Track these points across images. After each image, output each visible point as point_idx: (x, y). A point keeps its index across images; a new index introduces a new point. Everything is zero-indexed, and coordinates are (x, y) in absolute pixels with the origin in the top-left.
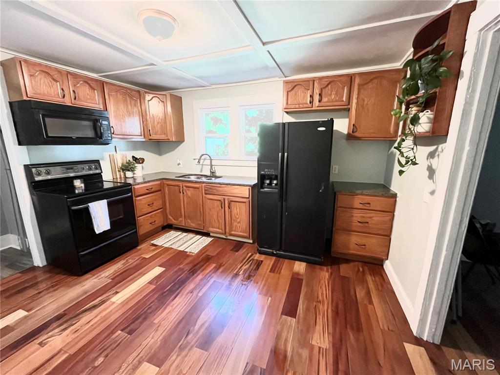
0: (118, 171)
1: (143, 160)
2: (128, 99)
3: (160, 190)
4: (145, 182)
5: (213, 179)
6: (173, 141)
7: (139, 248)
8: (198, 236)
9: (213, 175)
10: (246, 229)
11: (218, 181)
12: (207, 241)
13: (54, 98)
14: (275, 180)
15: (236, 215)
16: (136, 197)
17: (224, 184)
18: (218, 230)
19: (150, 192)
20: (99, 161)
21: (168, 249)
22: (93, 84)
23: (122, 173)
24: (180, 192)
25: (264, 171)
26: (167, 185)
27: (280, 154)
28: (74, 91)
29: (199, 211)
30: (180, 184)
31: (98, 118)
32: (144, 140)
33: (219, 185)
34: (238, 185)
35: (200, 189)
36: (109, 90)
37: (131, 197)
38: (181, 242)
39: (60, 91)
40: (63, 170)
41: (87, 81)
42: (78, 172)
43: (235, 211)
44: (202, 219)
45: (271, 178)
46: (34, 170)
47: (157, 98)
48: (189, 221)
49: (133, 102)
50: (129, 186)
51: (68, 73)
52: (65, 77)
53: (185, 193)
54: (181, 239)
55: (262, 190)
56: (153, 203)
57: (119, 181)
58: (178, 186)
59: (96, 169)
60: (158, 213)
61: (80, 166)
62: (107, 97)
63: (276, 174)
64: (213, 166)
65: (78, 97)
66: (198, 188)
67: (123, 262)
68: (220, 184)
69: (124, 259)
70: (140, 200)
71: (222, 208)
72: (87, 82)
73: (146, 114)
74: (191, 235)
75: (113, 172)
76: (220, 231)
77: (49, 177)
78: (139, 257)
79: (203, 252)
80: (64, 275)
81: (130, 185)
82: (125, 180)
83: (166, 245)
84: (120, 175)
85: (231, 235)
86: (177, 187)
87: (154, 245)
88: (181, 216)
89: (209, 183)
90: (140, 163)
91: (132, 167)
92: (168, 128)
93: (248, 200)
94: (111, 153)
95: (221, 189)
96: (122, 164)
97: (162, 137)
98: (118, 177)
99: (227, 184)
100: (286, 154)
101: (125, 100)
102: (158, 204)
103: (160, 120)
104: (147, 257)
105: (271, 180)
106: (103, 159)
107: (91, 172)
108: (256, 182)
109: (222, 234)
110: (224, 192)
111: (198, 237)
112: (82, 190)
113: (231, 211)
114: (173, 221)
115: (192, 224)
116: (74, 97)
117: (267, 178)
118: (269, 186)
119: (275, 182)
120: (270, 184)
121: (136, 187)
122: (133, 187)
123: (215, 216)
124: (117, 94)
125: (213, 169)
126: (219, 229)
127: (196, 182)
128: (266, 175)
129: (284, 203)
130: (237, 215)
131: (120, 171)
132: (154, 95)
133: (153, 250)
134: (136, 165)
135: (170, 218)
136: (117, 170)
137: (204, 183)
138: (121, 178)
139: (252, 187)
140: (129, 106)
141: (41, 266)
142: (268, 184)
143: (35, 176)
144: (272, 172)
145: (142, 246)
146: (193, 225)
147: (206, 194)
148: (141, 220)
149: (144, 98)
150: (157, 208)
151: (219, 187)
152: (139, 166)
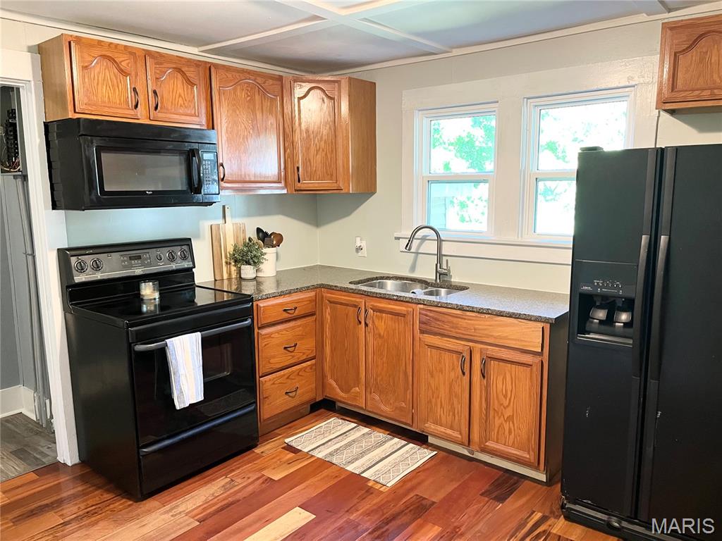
0: (227, 263)
1: (280, 239)
2: (257, 97)
3: (312, 314)
4: (282, 294)
5: (443, 291)
6: (349, 193)
7: (258, 450)
8: (396, 440)
9: (443, 280)
10: (529, 440)
11: (456, 299)
12: (418, 456)
13: (119, 111)
14: (625, 310)
15: (501, 397)
16: (259, 328)
17: (472, 310)
18: (449, 431)
19: (290, 316)
20: (190, 239)
21: (324, 464)
22: (191, 73)
23: (233, 268)
24: (360, 323)
25: (591, 283)
26: (330, 302)
27: (645, 239)
28: (155, 92)
29: (401, 375)
30: (361, 301)
31: (196, 146)
32: (285, 191)
33: (459, 312)
34: (511, 315)
35: (409, 318)
36: (220, 82)
37: (250, 329)
38: (355, 450)
39: (130, 94)
40: (124, 261)
41: (180, 66)
42: (150, 265)
43: (500, 386)
44: (409, 396)
45: (612, 306)
46: (73, 260)
47: (318, 91)
48: (377, 398)
49: (267, 104)
50: (248, 302)
51: (148, 54)
52: (140, 64)
53: (370, 325)
54: (354, 441)
55: (582, 337)
56: (295, 345)
57: (225, 289)
58: (356, 306)
59: (184, 258)
60: (304, 369)
61: (154, 253)
62: (215, 98)
63: (631, 295)
64: (444, 258)
65: (162, 103)
66: (404, 316)
67: (222, 481)
68: (461, 308)
69: (226, 475)
70: (269, 336)
71: (464, 374)
72: (179, 70)
73: (293, 131)
74: (379, 435)
75: (216, 266)
76: (456, 434)
77: (99, 276)
78: (260, 475)
79: (409, 485)
80: (108, 491)
81: (249, 299)
82: (239, 287)
83: (320, 454)
84: (230, 274)
85: (484, 450)
86: (352, 309)
87: (290, 448)
88: (357, 383)
89: (431, 304)
90: (273, 246)
91: (255, 256)
92: (340, 162)
93: (538, 359)
94: (214, 222)
95: (463, 323)
96: (235, 246)
97: (326, 183)
98: (225, 276)
99: (481, 311)
100: (663, 239)
101: (252, 101)
102: (306, 347)
103: (323, 143)
104: (276, 478)
105: (612, 311)
106: (198, 237)
107: (174, 266)
108: (565, 309)
109: (461, 444)
110: (472, 332)
111: (397, 442)
112: (155, 305)
113: (487, 387)
114: (339, 394)
115: (383, 407)
116: (154, 105)
117: (598, 304)
118: (603, 328)
119: (624, 317)
120: (610, 320)
121: (262, 304)
122: (255, 303)
123: (443, 393)
124: (235, 90)
125: (444, 267)
126: (451, 428)
127: (399, 300)
128: (597, 295)
129: (652, 384)
130: (505, 396)
131: (230, 264)
132: (313, 85)
133: (289, 463)
134: (264, 250)
135: (330, 385)
136: (224, 260)
137: (418, 302)
138: (230, 279)
139: (551, 324)
140: (259, 115)
141: (69, 464)
142: (601, 322)
143: (74, 272)
144: (617, 289)
145: (265, 449)
146: (385, 410)
147: (422, 332)
148: (266, 384)
149: (291, 94)
150: (304, 357)
151: (456, 316)
152: (269, 253)
